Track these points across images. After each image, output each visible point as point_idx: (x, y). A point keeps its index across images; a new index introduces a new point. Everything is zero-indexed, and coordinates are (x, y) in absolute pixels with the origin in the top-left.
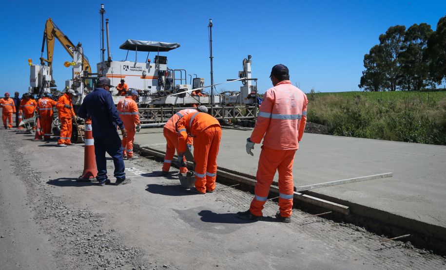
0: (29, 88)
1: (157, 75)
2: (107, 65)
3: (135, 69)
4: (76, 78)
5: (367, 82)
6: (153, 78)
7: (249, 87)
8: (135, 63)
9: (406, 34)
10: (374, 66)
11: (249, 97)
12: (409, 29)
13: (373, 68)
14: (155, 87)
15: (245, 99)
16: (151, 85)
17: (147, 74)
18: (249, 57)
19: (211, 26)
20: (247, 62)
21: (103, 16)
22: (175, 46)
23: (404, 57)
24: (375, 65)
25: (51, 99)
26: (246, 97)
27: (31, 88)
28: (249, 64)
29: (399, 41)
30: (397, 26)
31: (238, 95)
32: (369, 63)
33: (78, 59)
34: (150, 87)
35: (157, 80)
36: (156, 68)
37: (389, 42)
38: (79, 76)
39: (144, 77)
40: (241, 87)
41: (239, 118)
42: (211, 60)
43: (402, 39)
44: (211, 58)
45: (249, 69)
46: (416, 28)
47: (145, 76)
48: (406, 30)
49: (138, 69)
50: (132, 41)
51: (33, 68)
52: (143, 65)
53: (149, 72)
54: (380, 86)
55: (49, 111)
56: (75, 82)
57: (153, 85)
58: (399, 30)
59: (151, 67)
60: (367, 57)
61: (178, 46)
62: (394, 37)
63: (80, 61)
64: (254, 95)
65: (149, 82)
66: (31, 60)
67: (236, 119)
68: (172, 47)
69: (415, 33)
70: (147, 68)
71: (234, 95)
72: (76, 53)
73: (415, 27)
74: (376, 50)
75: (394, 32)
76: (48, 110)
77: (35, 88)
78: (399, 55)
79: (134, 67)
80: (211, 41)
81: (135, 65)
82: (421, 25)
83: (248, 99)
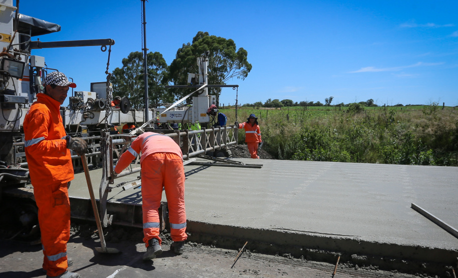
1: (28, 74)
15: (202, 115)
29: (138, 66)
31: (183, 109)
35: (28, 83)
37: (130, 65)
38: (11, 46)
43: (141, 64)
46: (152, 56)
58: (138, 55)
62: (135, 62)
68: (50, 30)
74: (118, 72)
75: (134, 58)
82: (156, 53)
83: (207, 115)
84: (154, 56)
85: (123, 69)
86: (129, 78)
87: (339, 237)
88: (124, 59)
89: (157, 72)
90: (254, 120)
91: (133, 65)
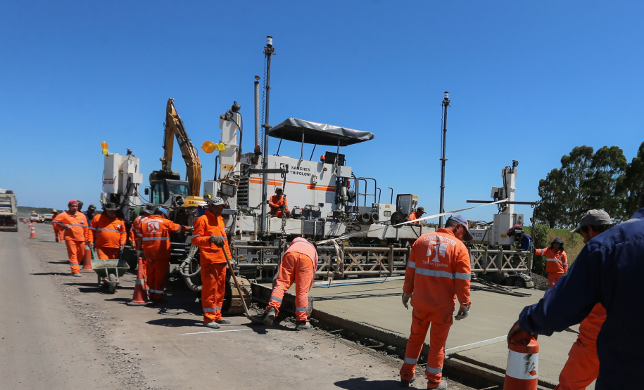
0: (102, 194)
1: (334, 185)
2: (252, 160)
3: (299, 171)
4: (227, 178)
5: (541, 215)
6: (328, 190)
7: (511, 215)
8: (300, 161)
9: (595, 158)
10: (550, 196)
11: (511, 233)
12: (598, 152)
13: (549, 198)
14: (330, 205)
15: (502, 236)
16: (323, 201)
17: (319, 182)
18: (515, 164)
19: (446, 103)
20: (511, 172)
21: (269, 59)
22: (367, 137)
23: (590, 187)
24: (552, 194)
25: (166, 218)
26: (505, 232)
27: (105, 195)
28: (513, 175)
29: (584, 166)
30: (584, 147)
31: (486, 228)
32: (545, 190)
33: (231, 137)
34: (322, 205)
35: (334, 193)
36: (333, 172)
37: (572, 166)
38: (233, 173)
39: (313, 186)
40: (495, 215)
41: (506, 271)
42: (443, 164)
43: (589, 163)
44: (443, 161)
45: (513, 186)
46: (606, 152)
47: (315, 185)
48: (594, 152)
49: (304, 172)
50: (295, 120)
51: (109, 159)
52: (313, 166)
53: (321, 178)
54: (556, 222)
55: (163, 243)
56: (224, 186)
57: (327, 202)
58: (585, 151)
59: (325, 169)
60: (542, 183)
61: (372, 138)
62: (580, 160)
63: (235, 142)
64: (519, 231)
65: (321, 196)
66: (106, 145)
67: (503, 272)
68: (360, 138)
69: (604, 158)
70: (319, 170)
71: (478, 228)
72: (227, 125)
73: (605, 150)
74: (555, 175)
75: (580, 155)
76: (162, 241)
77: (112, 195)
78: (584, 184)
79: (298, 168)
80: (445, 131)
81: (299, 164)
82: (612, 148)
83: (508, 236)
84: (610, 152)
85: (561, 171)
86: (569, 184)
87: (387, 332)
88: (564, 157)
89: (611, 176)
90: (559, 245)
91: (577, 166)
